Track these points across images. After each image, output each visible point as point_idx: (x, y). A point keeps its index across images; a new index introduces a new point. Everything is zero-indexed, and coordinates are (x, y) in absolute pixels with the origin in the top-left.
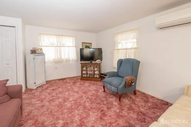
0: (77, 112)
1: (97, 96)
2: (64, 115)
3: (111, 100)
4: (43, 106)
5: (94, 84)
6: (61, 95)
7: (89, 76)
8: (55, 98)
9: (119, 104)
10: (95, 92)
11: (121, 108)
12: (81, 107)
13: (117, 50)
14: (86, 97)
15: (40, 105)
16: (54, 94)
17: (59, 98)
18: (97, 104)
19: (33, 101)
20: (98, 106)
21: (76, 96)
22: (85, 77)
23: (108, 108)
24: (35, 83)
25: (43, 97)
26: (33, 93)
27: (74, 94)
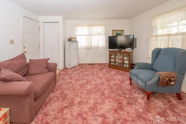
0: (94, 96)
1: (121, 87)
2: (83, 94)
3: (137, 95)
4: (70, 83)
5: (121, 73)
6: (86, 77)
7: (118, 65)
8: (81, 78)
9: (146, 104)
10: (119, 82)
11: (147, 109)
12: (99, 93)
13: (155, 37)
14: (107, 85)
15: (69, 81)
16: (81, 75)
17: (84, 79)
18: (116, 94)
19: (66, 77)
20: (117, 97)
21: (98, 81)
22: (112, 65)
23: (129, 103)
24: (70, 64)
25: (73, 76)
26: (67, 71)
27: (98, 79)
